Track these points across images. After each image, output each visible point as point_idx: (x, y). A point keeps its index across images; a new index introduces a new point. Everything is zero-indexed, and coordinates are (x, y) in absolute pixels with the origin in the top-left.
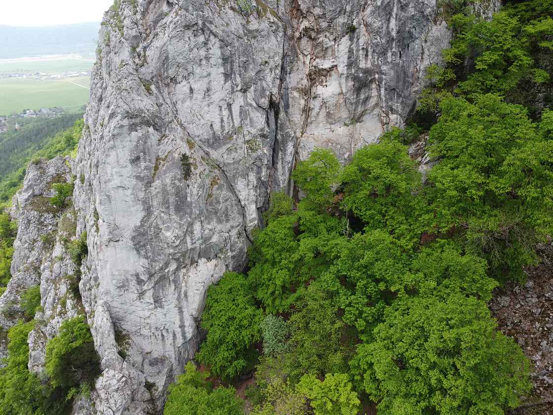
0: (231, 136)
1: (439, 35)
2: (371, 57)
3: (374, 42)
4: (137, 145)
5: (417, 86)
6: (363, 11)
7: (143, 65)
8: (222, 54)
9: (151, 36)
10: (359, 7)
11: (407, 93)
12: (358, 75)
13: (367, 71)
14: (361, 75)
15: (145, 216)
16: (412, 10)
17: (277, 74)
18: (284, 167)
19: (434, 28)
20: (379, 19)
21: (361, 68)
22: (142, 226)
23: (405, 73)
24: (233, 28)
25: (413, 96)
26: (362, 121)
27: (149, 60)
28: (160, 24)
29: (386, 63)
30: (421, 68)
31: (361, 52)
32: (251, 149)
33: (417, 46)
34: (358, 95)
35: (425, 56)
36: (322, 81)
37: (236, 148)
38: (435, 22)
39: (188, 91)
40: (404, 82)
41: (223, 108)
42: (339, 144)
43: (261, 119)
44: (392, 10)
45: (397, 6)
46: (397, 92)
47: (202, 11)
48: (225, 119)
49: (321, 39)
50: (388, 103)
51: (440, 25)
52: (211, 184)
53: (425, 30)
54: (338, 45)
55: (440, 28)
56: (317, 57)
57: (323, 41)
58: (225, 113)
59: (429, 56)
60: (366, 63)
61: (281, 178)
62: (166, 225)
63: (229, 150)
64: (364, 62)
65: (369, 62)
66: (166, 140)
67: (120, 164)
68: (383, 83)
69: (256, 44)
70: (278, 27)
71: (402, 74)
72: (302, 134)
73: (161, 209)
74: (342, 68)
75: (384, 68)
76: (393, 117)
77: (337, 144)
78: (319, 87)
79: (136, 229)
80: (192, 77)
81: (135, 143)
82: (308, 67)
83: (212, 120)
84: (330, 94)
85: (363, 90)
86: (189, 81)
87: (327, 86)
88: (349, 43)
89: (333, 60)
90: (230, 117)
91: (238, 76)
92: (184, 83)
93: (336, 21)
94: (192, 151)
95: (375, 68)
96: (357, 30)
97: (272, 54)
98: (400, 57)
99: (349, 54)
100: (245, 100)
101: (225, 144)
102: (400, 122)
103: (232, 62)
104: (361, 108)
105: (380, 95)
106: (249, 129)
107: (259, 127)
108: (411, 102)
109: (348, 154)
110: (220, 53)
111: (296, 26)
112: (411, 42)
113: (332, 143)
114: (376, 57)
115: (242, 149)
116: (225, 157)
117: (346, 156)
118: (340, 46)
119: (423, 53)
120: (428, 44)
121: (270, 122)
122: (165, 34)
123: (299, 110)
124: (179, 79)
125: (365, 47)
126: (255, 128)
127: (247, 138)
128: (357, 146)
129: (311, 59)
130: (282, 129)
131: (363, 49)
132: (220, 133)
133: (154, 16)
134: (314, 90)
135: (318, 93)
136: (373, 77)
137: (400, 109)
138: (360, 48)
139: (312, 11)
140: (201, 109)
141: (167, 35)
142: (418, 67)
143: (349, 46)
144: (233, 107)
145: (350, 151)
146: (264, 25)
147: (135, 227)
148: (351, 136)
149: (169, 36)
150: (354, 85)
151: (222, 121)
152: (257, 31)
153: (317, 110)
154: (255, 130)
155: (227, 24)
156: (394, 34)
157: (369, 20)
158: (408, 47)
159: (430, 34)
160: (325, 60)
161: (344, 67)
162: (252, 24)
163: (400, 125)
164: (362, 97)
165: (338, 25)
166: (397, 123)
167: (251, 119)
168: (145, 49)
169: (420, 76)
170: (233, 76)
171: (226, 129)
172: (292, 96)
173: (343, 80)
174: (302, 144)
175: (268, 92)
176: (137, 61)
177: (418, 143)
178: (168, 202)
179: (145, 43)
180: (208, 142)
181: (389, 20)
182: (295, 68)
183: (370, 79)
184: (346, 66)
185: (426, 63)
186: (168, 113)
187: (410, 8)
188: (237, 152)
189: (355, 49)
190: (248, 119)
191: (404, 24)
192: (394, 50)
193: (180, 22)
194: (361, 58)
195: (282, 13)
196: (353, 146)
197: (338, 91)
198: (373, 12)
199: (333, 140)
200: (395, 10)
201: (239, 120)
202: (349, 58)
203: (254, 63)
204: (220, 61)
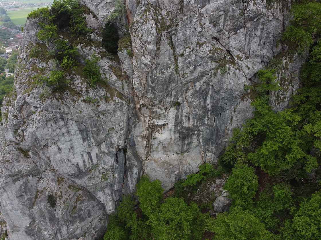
0: (91, 170)
1: (245, 108)
2: (192, 121)
3: (193, 113)
4: (20, 189)
5: (227, 138)
6: (186, 93)
7: (23, 141)
8: (79, 128)
9: (26, 124)
10: (182, 91)
11: (219, 142)
12: (182, 131)
13: (188, 129)
14: (184, 131)
15: (32, 222)
16: (223, 94)
17: (122, 134)
18: (132, 180)
19: (241, 103)
20: (197, 99)
21: (184, 127)
22: (30, 226)
23: (217, 130)
24: (85, 113)
25: (224, 144)
26: (189, 152)
27: (26, 138)
28: (30, 118)
29: (204, 124)
30: (230, 128)
31: (184, 118)
32: (104, 178)
33: (227, 115)
34: (183, 141)
35: (234, 121)
36: (159, 131)
37: (94, 177)
38: (243, 99)
39: (57, 150)
40: (217, 136)
41: (84, 155)
42: (172, 165)
43: (111, 160)
44: (208, 93)
45: (212, 91)
46: (212, 141)
47: (60, 109)
48: (86, 161)
49: (155, 110)
50: (205, 147)
51: (246, 101)
52: (76, 200)
53: (235, 104)
54: (168, 113)
55: (246, 104)
56: (153, 118)
57: (156, 111)
58: (86, 157)
59: (236, 120)
60: (189, 124)
61: (130, 185)
62: (45, 227)
63: (90, 179)
64: (187, 123)
65: (191, 123)
66: (42, 181)
67: (10, 199)
68: (201, 137)
69: (104, 119)
70: (123, 104)
71: (215, 131)
72: (146, 158)
73: (41, 219)
74: (171, 126)
75: (202, 128)
76: (209, 154)
77: (171, 165)
78: (157, 134)
79: (27, 228)
80: (59, 142)
81: (19, 188)
82: (148, 123)
83: (77, 162)
84: (164, 139)
85: (187, 139)
86: (57, 144)
87: (162, 133)
88: (176, 111)
89: (165, 120)
90: (90, 160)
91: (92, 139)
92: (53, 146)
93: (165, 100)
94: (60, 186)
95: (195, 128)
96: (181, 105)
97: (117, 122)
98: (215, 120)
99: (175, 119)
100: (99, 150)
101: (86, 175)
102: (214, 158)
103: (87, 132)
104: (186, 147)
105: (199, 142)
106: (103, 166)
107: (109, 165)
108: (222, 147)
109: (178, 171)
110: (77, 128)
111: (137, 101)
112: (223, 112)
113: (167, 164)
114: (196, 121)
115: (98, 178)
116: (87, 182)
117: (176, 173)
118: (170, 113)
119: (232, 118)
120: (236, 113)
121: (119, 159)
122: (33, 125)
123: (143, 147)
124: (50, 144)
125: (187, 115)
126: (107, 165)
127: (102, 171)
128: (184, 168)
129: (149, 119)
130: (129, 160)
131: (186, 116)
132: (83, 168)
133: (26, 112)
134: (153, 134)
135: (156, 137)
136: (193, 133)
137: (214, 150)
138: (184, 115)
139: (146, 95)
140: (68, 157)
141: (34, 126)
142: (228, 127)
143: (175, 114)
144: (92, 154)
145: (179, 170)
146: (111, 106)
147: (26, 226)
148: (181, 161)
149: (35, 127)
150: (179, 137)
151: (84, 162)
152: (105, 111)
153: (156, 145)
154: (107, 166)
155: (81, 112)
156: (209, 107)
157: (190, 100)
158: (221, 115)
159: (238, 107)
160: (159, 119)
161: (172, 126)
162: (101, 107)
163: (214, 159)
164: (186, 142)
165: (166, 102)
166: (212, 158)
167: (104, 161)
168: (23, 131)
169: (229, 133)
170: (89, 138)
171: (88, 165)
172: (136, 140)
173: (172, 133)
174: (146, 165)
175: (115, 145)
176: (18, 138)
177: (222, 180)
178: (44, 215)
179: (23, 128)
180: (74, 175)
181: (206, 99)
182: (137, 126)
183: (191, 134)
184: (173, 125)
185: (234, 125)
186: (43, 166)
187: (221, 93)
188: (95, 180)
189: (180, 116)
190: (102, 161)
191: (217, 102)
192: (209, 117)
193: (41, 120)
194: (184, 121)
195: (127, 93)
196: (181, 167)
197: (169, 137)
198: (193, 95)
199: (168, 162)
200: (210, 93)
201: (96, 160)
202: (176, 121)
203: (104, 130)
204: (78, 132)
